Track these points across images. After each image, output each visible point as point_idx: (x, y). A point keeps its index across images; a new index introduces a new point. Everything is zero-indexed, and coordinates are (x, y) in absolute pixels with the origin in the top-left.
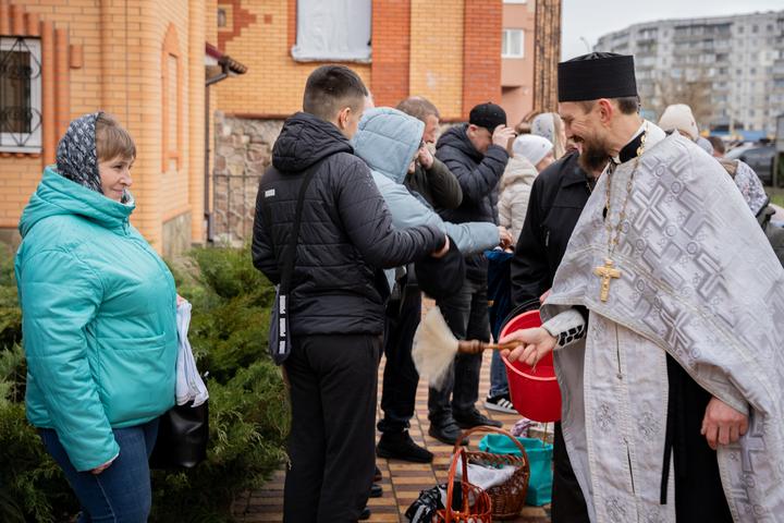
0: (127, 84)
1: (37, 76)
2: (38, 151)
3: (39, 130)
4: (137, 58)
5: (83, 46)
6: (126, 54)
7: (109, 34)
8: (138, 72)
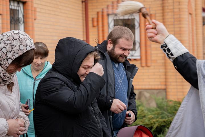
0: (174, 28)
1: (138, 28)
2: (139, 58)
3: (139, 49)
4: (178, 16)
5: (155, 14)
6: (174, 15)
7: (166, 8)
8: (178, 23)
